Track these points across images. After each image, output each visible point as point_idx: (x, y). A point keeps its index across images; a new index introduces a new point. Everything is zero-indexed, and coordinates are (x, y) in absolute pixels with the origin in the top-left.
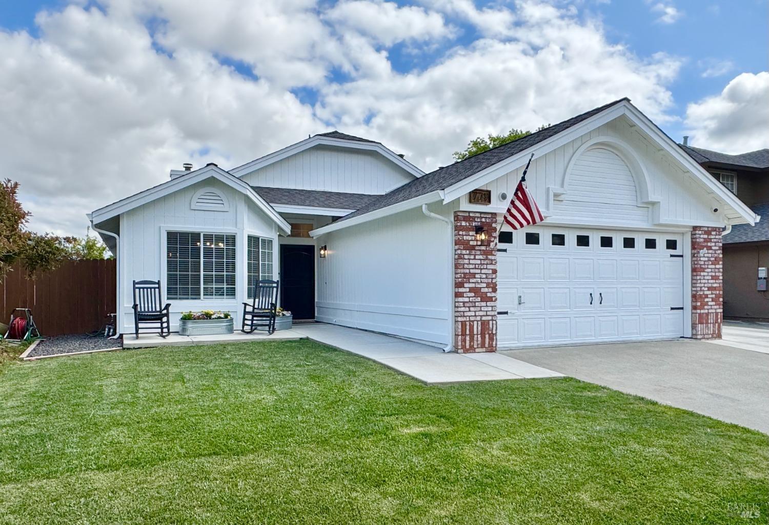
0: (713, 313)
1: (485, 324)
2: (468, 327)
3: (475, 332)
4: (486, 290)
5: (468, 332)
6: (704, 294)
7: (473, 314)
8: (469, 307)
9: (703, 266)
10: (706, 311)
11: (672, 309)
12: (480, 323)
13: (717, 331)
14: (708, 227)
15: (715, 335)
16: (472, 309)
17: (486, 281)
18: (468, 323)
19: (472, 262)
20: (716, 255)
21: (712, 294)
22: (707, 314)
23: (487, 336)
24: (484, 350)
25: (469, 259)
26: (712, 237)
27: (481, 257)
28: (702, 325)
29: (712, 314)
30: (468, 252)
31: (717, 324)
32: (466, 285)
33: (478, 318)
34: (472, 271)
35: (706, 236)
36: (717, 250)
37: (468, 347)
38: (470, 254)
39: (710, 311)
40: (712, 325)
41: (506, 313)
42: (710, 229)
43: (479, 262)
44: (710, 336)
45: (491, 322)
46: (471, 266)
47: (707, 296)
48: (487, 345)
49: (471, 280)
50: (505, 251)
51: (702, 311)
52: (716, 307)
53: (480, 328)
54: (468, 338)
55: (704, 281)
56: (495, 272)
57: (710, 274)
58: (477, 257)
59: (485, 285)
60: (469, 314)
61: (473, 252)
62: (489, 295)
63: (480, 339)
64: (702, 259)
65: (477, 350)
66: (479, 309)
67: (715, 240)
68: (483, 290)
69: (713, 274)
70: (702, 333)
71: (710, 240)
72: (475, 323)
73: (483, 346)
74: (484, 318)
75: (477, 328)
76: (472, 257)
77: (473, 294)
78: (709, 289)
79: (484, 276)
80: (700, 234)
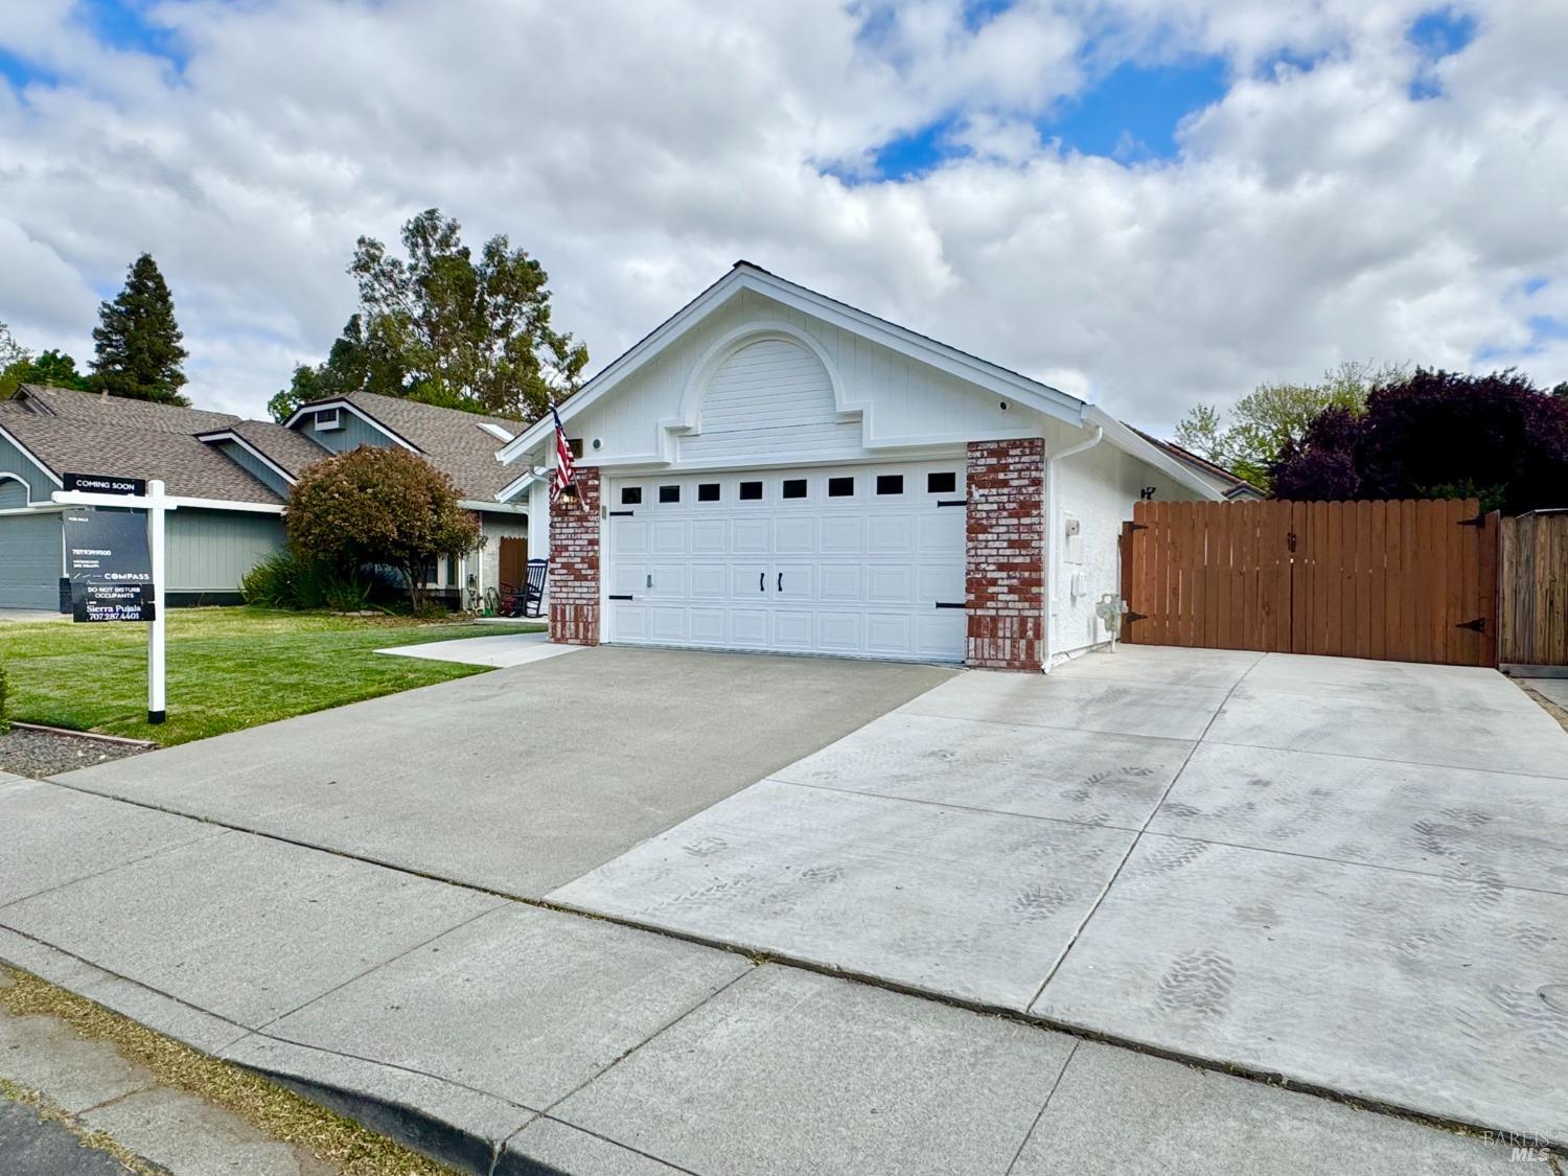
0: (1012, 617)
1: (578, 609)
2: (559, 612)
3: (567, 619)
4: (580, 566)
5: (559, 618)
6: (985, 577)
7: (565, 596)
8: (561, 587)
9: (985, 522)
10: (993, 612)
11: (939, 605)
12: (572, 607)
13: (1023, 657)
14: (998, 442)
15: (1017, 663)
16: (564, 589)
17: (580, 554)
18: (559, 607)
19: (564, 531)
20: (1022, 498)
21: (1009, 577)
22: (994, 619)
23: (581, 625)
24: (578, 641)
25: (561, 528)
26: (1010, 460)
27: (574, 524)
28: (979, 641)
29: (1008, 620)
30: (560, 519)
31: (1023, 643)
32: (558, 560)
33: (571, 601)
34: (565, 542)
35: (993, 461)
36: (1025, 486)
37: (559, 635)
38: (562, 522)
39: (1002, 613)
40: (1008, 642)
41: (630, 598)
42: (1004, 445)
43: (572, 531)
44: (1004, 664)
45: (585, 608)
46: (563, 537)
47: (994, 582)
48: (581, 636)
49: (564, 554)
50: (631, 514)
51: (980, 612)
52: (1019, 605)
53: (573, 614)
54: (559, 625)
55: (985, 552)
56: (594, 543)
57: (1005, 537)
58: (571, 525)
59: (579, 560)
60: (560, 595)
61: (566, 518)
62: (583, 572)
63: (573, 627)
64: (980, 507)
65: (570, 641)
66: (572, 589)
67: (1019, 466)
68: (577, 566)
69: (1015, 537)
70: (980, 656)
71: (1005, 468)
72: (568, 607)
73: (577, 637)
74: (578, 602)
75: (570, 612)
76: (565, 525)
77: (565, 571)
78: (1001, 567)
79: (578, 548)
80: (977, 458)
